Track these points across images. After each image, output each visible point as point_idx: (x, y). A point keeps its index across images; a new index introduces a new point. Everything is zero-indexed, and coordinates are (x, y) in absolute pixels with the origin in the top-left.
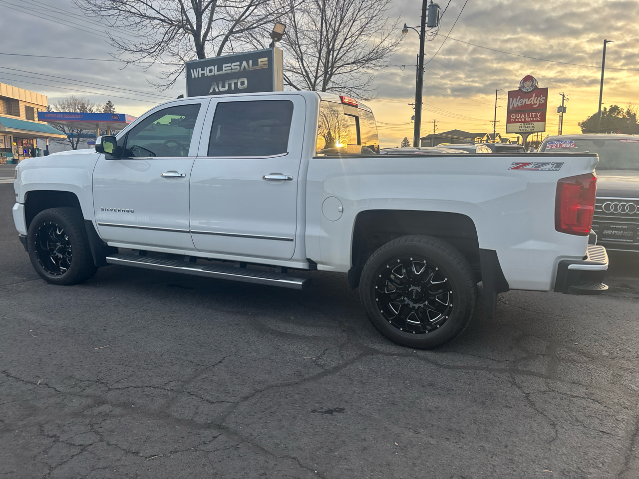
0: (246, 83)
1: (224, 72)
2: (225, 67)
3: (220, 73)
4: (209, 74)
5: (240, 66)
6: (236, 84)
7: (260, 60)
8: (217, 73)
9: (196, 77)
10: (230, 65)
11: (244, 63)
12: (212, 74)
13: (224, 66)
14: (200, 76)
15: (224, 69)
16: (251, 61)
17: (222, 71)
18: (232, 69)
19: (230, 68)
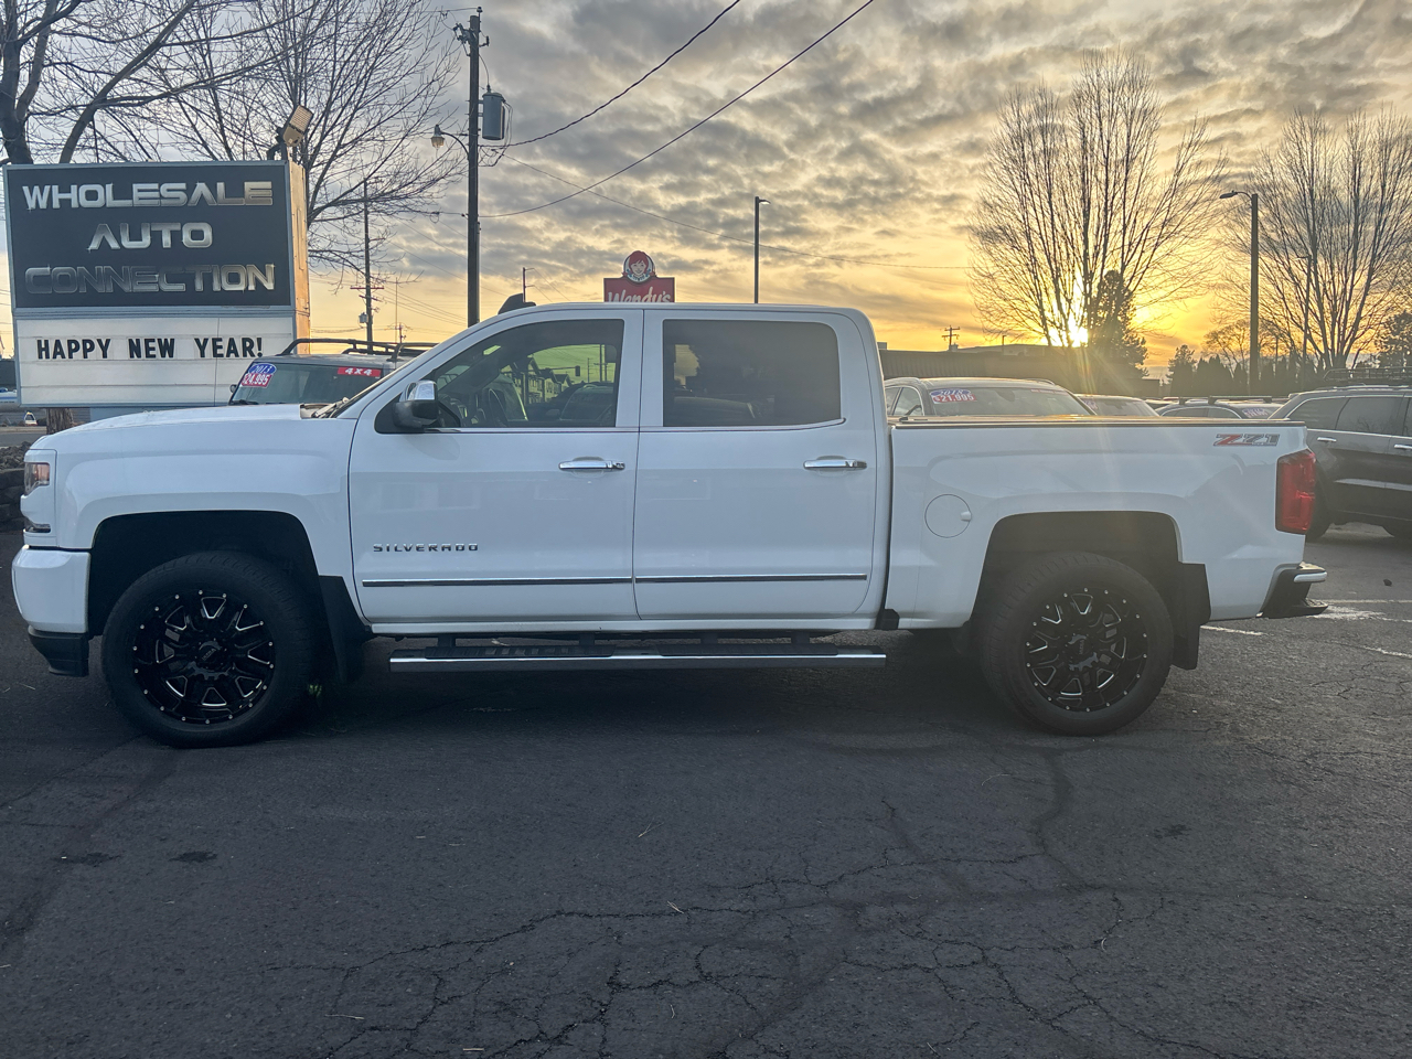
0: (208, 234)
1: (136, 202)
2: (139, 191)
3: (127, 203)
4: (86, 203)
5: (189, 191)
6: (176, 236)
7: (248, 185)
8: (111, 202)
9: (43, 204)
10: (155, 186)
11: (201, 188)
12: (98, 203)
13: (136, 187)
14: (56, 205)
15: (136, 194)
16: (221, 186)
17: (132, 198)
18: (161, 197)
19: (156, 194)
